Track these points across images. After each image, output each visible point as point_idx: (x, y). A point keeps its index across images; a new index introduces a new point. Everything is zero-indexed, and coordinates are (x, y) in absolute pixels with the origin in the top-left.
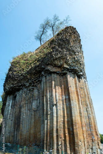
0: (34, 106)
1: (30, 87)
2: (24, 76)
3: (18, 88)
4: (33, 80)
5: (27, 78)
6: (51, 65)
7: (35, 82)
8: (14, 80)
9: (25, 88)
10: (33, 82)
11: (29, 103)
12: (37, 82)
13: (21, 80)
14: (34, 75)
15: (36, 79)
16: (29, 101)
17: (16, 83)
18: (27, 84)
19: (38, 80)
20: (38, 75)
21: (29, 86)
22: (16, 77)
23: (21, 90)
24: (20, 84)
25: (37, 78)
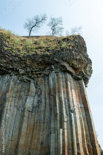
0: (29, 104)
1: (24, 77)
2: (21, 58)
3: (5, 71)
4: (33, 69)
5: (25, 63)
6: (68, 63)
7: (34, 73)
8: (3, 57)
9: (15, 75)
10: (32, 72)
11: (17, 97)
12: (36, 74)
13: (15, 61)
14: (38, 64)
15: (38, 70)
16: (18, 95)
17: (5, 63)
18: (22, 72)
19: (39, 72)
20: (43, 66)
21: (23, 75)
22: (7, 55)
23: (7, 75)
24: (11, 67)
25: (40, 69)
